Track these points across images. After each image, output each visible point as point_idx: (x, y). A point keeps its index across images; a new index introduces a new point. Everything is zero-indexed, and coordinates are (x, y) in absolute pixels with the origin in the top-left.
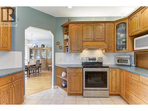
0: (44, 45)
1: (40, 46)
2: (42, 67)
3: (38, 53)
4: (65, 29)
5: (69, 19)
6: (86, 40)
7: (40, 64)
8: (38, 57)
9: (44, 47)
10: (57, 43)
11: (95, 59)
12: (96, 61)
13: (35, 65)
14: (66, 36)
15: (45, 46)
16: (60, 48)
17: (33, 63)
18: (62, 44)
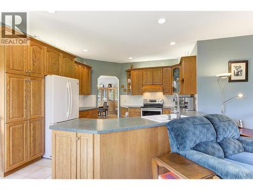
0: (111, 85)
1: (107, 86)
2: (109, 110)
3: (104, 94)
4: (129, 73)
5: (132, 64)
6: (145, 84)
7: (107, 107)
8: (105, 99)
9: (111, 87)
10: (122, 87)
11: (155, 101)
12: (157, 103)
13: (102, 107)
14: (129, 80)
15: (113, 86)
16: (125, 90)
17: (100, 105)
18: (126, 87)
